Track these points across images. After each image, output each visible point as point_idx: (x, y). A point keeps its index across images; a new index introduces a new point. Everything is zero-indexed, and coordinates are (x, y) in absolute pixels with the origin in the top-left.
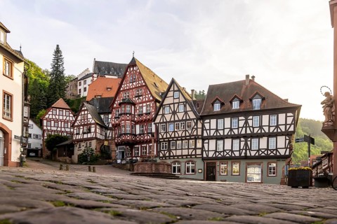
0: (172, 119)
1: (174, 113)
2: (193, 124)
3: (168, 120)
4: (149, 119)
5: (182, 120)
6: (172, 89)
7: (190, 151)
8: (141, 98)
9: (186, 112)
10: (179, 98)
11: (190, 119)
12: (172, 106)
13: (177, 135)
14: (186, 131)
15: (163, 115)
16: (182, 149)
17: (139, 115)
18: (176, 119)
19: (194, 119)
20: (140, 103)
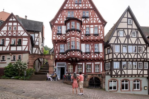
0: (126, 42)
1: (128, 37)
2: (144, 49)
3: (122, 42)
4: (97, 40)
5: (135, 44)
6: (126, 16)
7: (139, 71)
8: (88, 19)
9: (138, 38)
10: (132, 25)
11: (141, 45)
12: (126, 31)
13: (130, 57)
14: (137, 54)
15: (118, 37)
16: (132, 69)
17: (86, 35)
18: (130, 42)
19: (144, 45)
20: (87, 24)
